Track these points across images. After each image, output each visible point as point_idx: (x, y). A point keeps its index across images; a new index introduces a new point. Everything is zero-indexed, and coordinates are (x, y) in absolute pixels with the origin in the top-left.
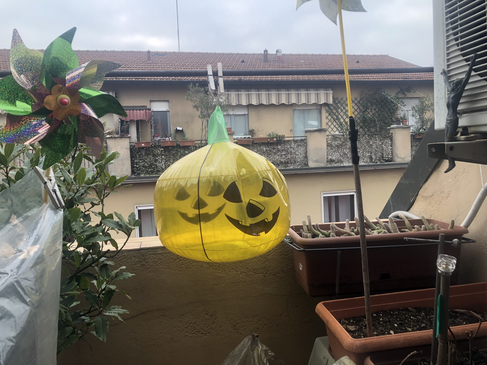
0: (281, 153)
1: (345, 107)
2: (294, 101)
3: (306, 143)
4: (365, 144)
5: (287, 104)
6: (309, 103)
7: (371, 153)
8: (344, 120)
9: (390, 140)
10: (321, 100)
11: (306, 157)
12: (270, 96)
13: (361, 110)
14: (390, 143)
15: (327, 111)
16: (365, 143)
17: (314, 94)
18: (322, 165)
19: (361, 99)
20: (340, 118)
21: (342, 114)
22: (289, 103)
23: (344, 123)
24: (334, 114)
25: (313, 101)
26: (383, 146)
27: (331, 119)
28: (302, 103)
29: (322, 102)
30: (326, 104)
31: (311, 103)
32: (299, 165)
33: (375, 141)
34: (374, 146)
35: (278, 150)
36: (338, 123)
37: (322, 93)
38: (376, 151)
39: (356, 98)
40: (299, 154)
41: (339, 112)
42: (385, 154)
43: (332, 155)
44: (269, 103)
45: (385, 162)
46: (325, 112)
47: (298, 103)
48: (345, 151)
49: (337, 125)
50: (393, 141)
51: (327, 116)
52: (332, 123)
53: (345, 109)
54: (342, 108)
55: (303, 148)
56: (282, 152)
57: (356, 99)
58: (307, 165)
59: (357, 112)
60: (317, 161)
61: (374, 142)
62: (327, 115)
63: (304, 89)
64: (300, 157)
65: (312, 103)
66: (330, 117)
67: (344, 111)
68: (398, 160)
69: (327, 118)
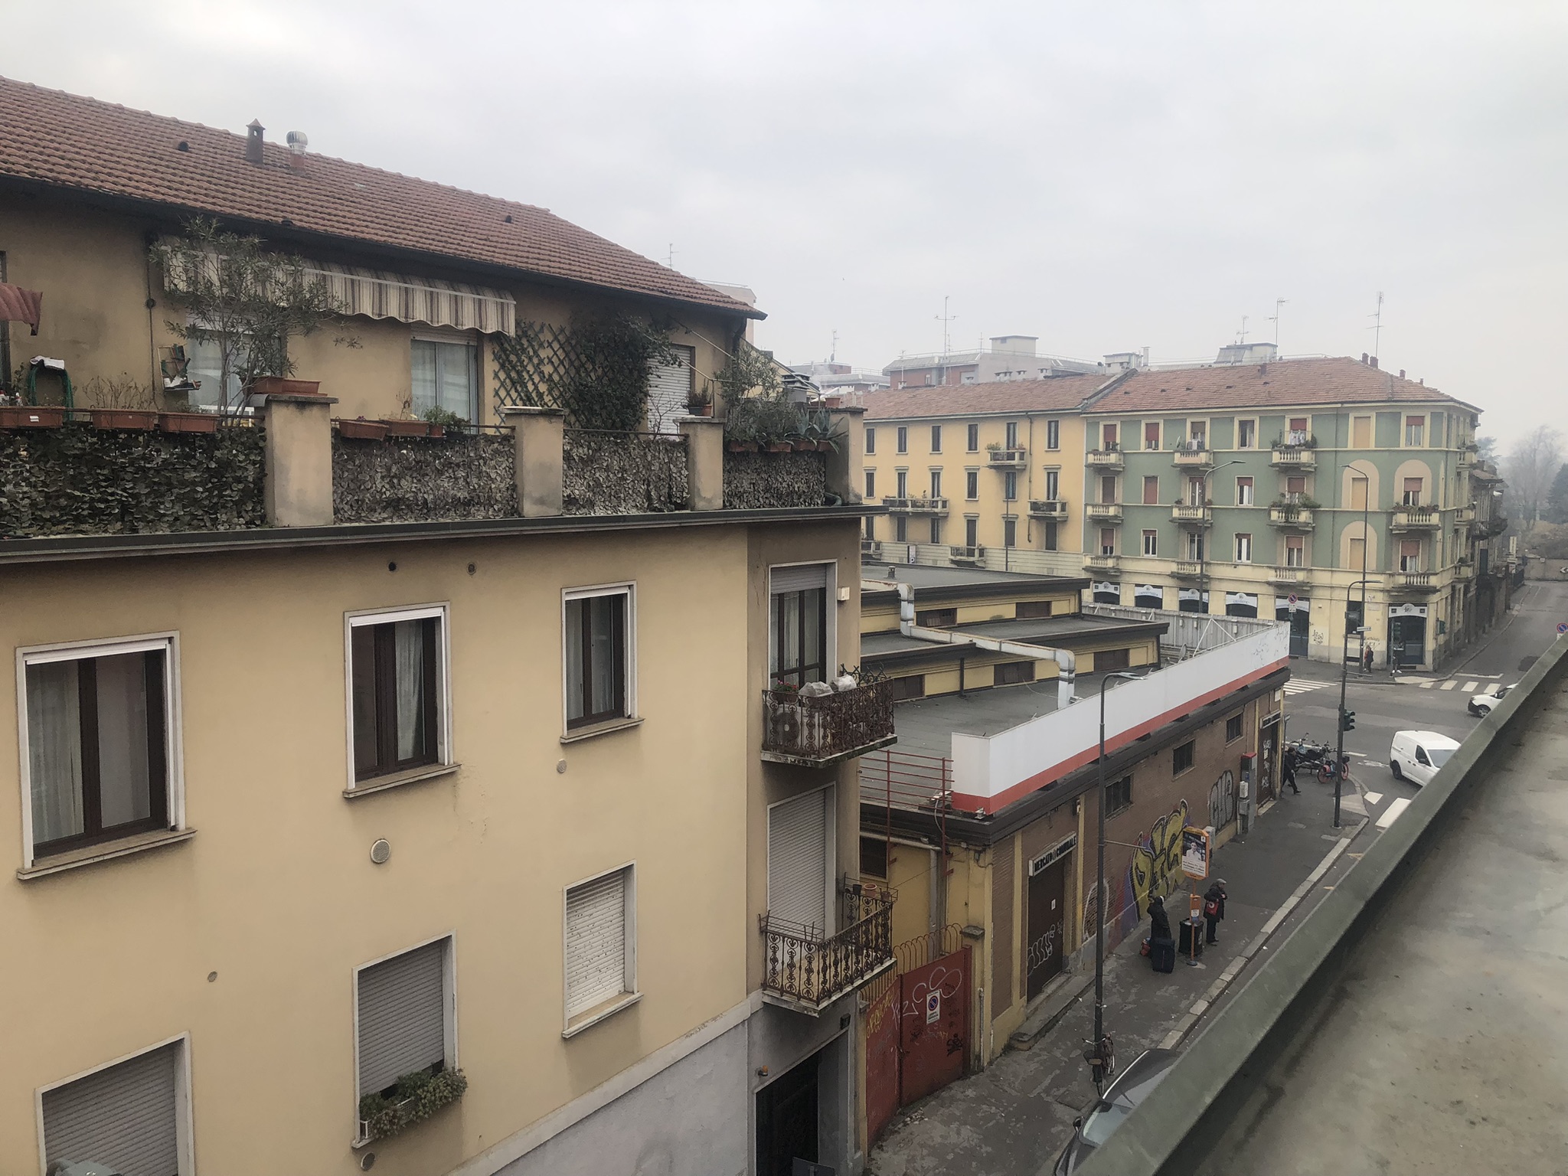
0: (454, 472)
1: (539, 349)
2: (420, 315)
3: (512, 446)
4: (638, 460)
5: (403, 320)
6: (460, 328)
7: (648, 485)
8: (536, 388)
9: (684, 454)
10: (489, 322)
11: (513, 488)
12: (356, 289)
13: (571, 363)
14: (684, 459)
15: (497, 358)
16: (637, 457)
17: (470, 302)
18: (552, 512)
19: (574, 333)
20: (525, 381)
21: (530, 368)
22: (406, 317)
23: (534, 395)
24: (514, 368)
25: (468, 323)
26: (672, 466)
27: (505, 380)
28: (440, 324)
29: (491, 328)
30: (498, 337)
31: (465, 328)
32: (499, 510)
33: (657, 454)
34: (655, 467)
35: (449, 464)
36: (522, 394)
37: (491, 302)
38: (660, 480)
39: (564, 327)
40: (499, 479)
41: (525, 363)
42: (674, 489)
43: (572, 485)
44: (354, 312)
45: (676, 510)
46: (492, 357)
47: (432, 321)
48: (597, 475)
49: (518, 399)
50: (691, 456)
51: (497, 371)
52: (508, 394)
53: (538, 356)
54: (531, 353)
55: (507, 460)
56: (456, 469)
57: (562, 330)
58: (516, 510)
59: (565, 367)
60: (541, 501)
61: (655, 455)
62: (496, 366)
63: (445, 282)
64: (499, 486)
65: (467, 327)
66: (502, 376)
67: (536, 361)
68: (701, 505)
69: (496, 376)
